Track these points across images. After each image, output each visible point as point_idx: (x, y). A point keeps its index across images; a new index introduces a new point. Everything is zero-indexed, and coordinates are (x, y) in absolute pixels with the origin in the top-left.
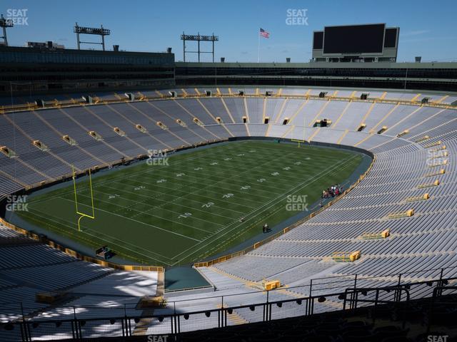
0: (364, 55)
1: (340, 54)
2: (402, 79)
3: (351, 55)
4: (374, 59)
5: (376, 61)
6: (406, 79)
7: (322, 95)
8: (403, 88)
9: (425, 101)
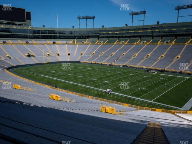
0: (17, 23)
1: (5, 21)
2: (39, 34)
3: (11, 22)
4: (22, 25)
5: (23, 26)
6: (41, 34)
7: (4, 42)
8: (40, 38)
9: (54, 43)
